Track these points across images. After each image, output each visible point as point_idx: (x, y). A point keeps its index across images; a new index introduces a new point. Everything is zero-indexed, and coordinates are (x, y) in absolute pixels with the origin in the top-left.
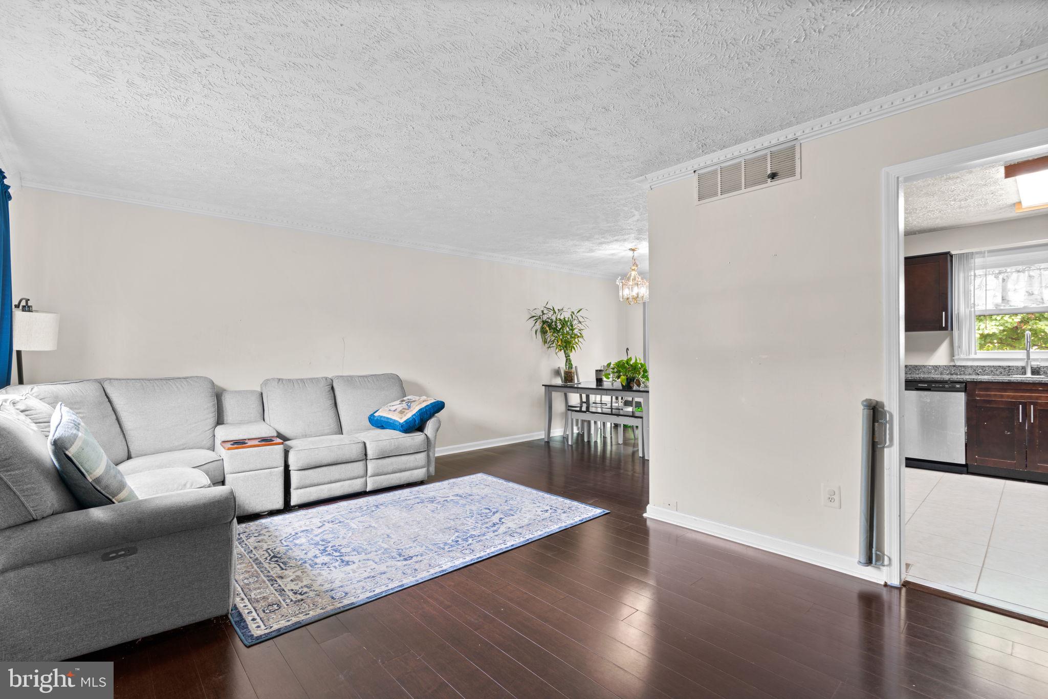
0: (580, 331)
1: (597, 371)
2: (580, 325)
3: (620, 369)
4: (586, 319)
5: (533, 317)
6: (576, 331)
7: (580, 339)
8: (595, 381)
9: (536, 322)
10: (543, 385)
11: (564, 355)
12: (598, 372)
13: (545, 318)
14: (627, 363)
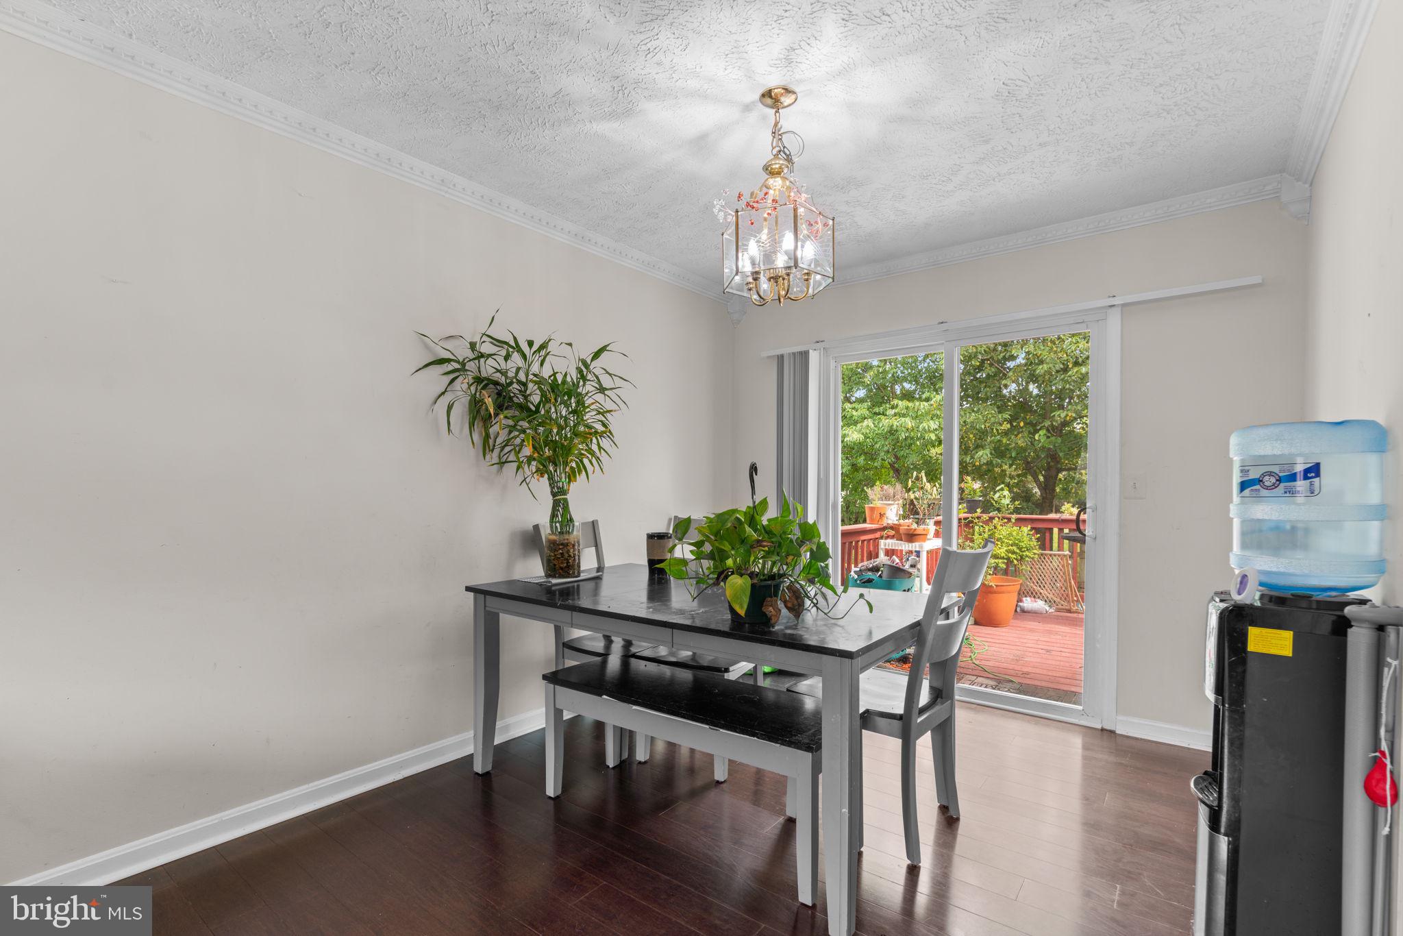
0: (600, 417)
1: (651, 537)
2: (599, 397)
3: (726, 546)
4: (618, 382)
5: (442, 361)
6: (590, 417)
7: (605, 443)
8: (647, 564)
9: (453, 381)
10: (468, 589)
11: (548, 489)
12: (656, 539)
13: (488, 368)
14: (752, 522)
